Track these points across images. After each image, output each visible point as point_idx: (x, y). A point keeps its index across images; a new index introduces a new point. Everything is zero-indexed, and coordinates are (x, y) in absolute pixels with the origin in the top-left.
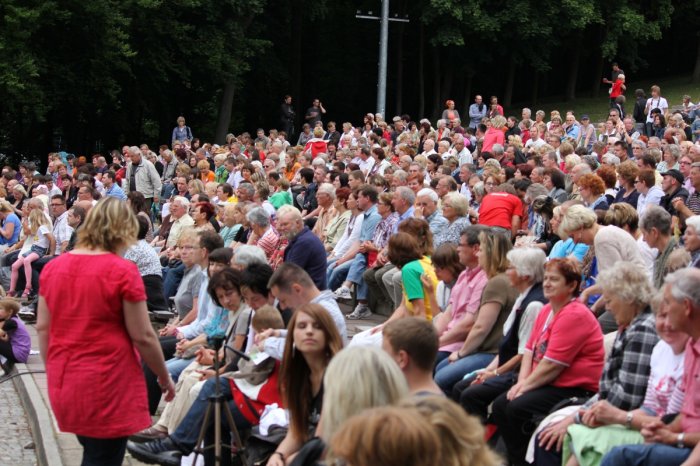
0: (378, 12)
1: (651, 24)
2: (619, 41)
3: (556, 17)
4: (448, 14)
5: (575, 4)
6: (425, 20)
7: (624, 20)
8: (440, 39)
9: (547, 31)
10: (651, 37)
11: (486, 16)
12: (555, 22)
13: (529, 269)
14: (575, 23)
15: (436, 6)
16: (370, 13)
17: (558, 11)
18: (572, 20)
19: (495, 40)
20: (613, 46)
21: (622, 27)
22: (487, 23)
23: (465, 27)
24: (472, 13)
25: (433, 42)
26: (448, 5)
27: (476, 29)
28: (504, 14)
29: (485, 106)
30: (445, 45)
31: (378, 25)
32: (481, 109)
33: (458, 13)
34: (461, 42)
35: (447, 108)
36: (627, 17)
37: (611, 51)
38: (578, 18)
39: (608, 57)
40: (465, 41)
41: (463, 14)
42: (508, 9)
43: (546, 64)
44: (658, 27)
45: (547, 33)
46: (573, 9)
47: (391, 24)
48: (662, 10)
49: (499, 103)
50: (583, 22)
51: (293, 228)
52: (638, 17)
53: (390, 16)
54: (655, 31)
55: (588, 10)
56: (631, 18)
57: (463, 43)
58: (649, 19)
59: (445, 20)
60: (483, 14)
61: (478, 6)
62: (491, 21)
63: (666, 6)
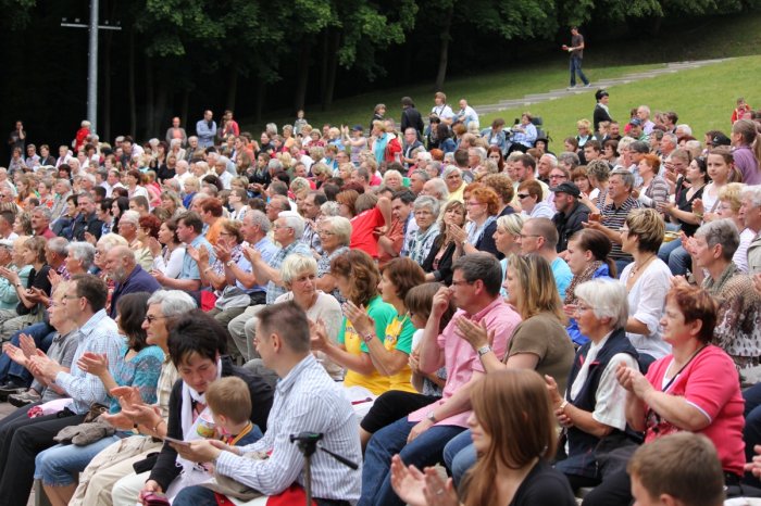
0: (86, 19)
1: (392, 26)
2: (357, 46)
3: (288, 21)
4: (166, 19)
5: (310, 5)
6: (139, 27)
7: (364, 22)
8: (156, 49)
9: (278, 36)
10: (393, 41)
11: (209, 20)
12: (286, 26)
13: (612, 309)
14: (309, 27)
15: (152, 10)
16: (77, 20)
17: (291, 13)
18: (306, 24)
19: (219, 47)
20: (351, 52)
21: (361, 30)
22: (210, 29)
23: (185, 35)
24: (194, 17)
25: (149, 52)
26: (166, 9)
27: (198, 36)
28: (230, 18)
29: (214, 123)
30: (163, 55)
31: (86, 34)
32: (210, 126)
33: (178, 17)
34: (181, 51)
35: (172, 126)
36: (367, 18)
37: (349, 58)
38: (313, 20)
39: (345, 65)
40: (185, 50)
41: (184, 19)
42: (234, 12)
43: (276, 73)
44: (401, 29)
45: (278, 39)
46: (308, 10)
47: (101, 32)
48: (405, 10)
49: (234, 118)
50: (321, 24)
51: (118, 267)
52: (379, 17)
53: (101, 22)
54: (398, 34)
55: (325, 11)
56: (372, 20)
57: (183, 52)
58: (391, 20)
59: (164, 27)
60: (205, 19)
61: (200, 10)
62: (215, 27)
63: (410, 6)
